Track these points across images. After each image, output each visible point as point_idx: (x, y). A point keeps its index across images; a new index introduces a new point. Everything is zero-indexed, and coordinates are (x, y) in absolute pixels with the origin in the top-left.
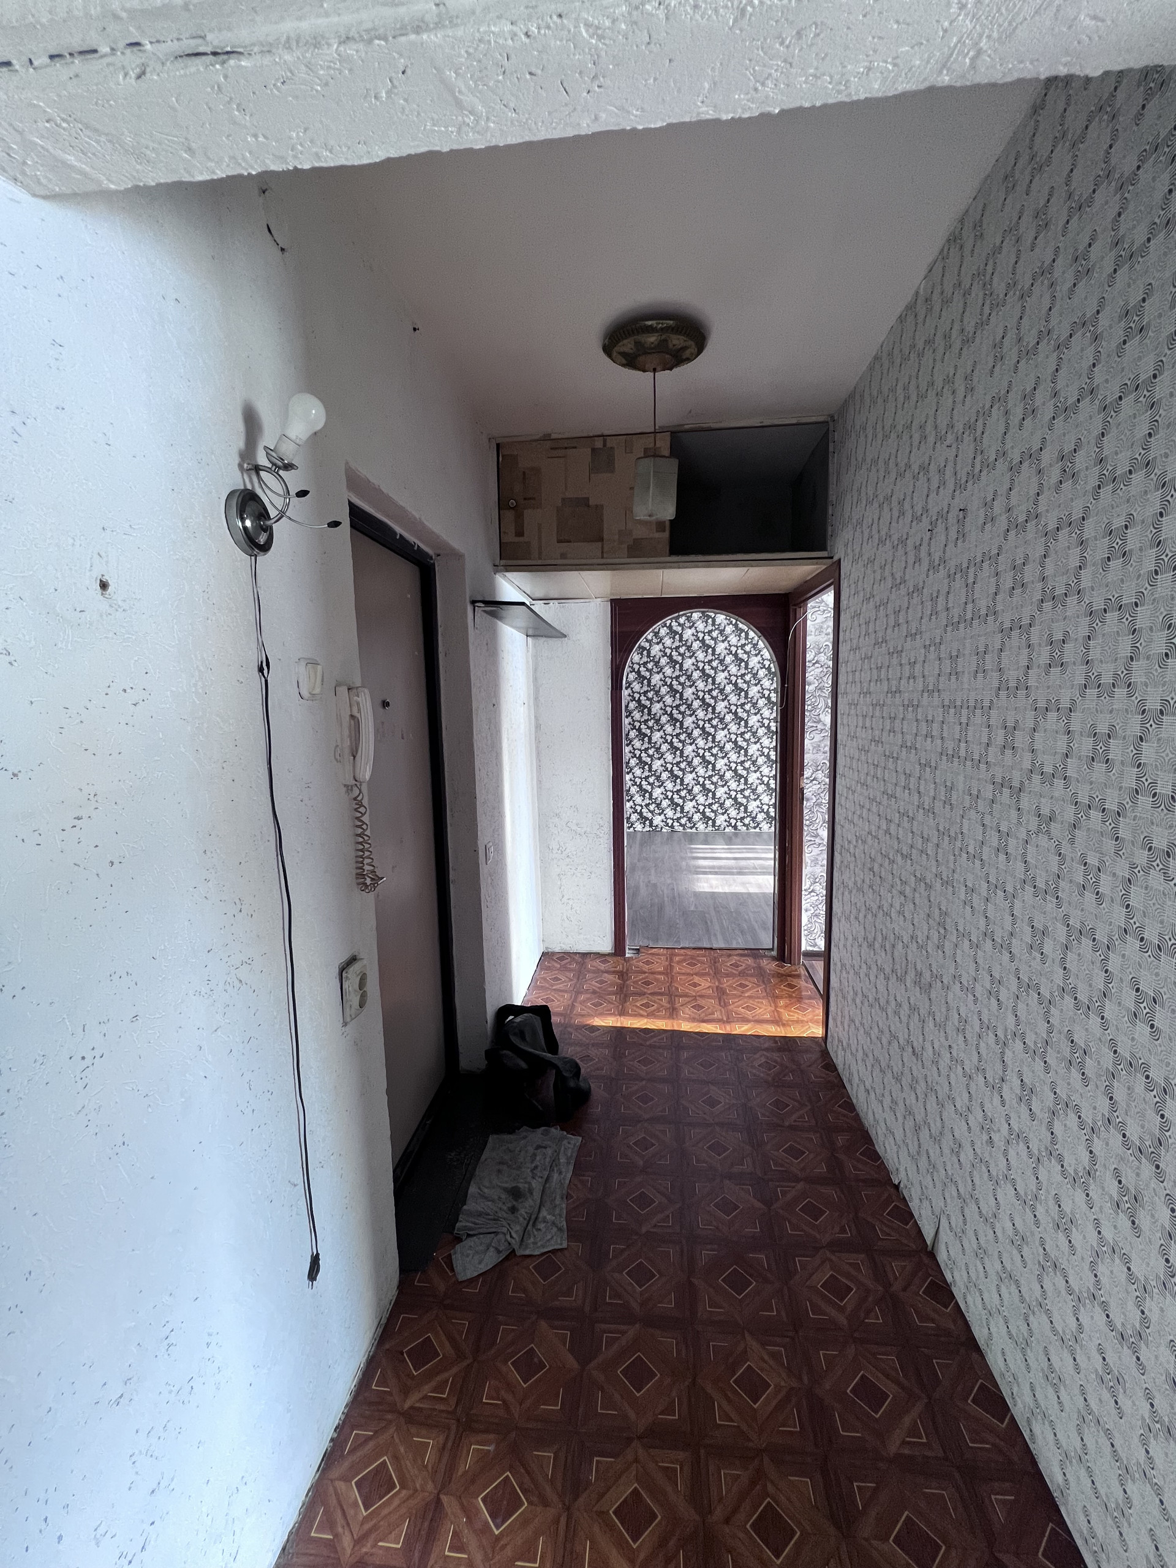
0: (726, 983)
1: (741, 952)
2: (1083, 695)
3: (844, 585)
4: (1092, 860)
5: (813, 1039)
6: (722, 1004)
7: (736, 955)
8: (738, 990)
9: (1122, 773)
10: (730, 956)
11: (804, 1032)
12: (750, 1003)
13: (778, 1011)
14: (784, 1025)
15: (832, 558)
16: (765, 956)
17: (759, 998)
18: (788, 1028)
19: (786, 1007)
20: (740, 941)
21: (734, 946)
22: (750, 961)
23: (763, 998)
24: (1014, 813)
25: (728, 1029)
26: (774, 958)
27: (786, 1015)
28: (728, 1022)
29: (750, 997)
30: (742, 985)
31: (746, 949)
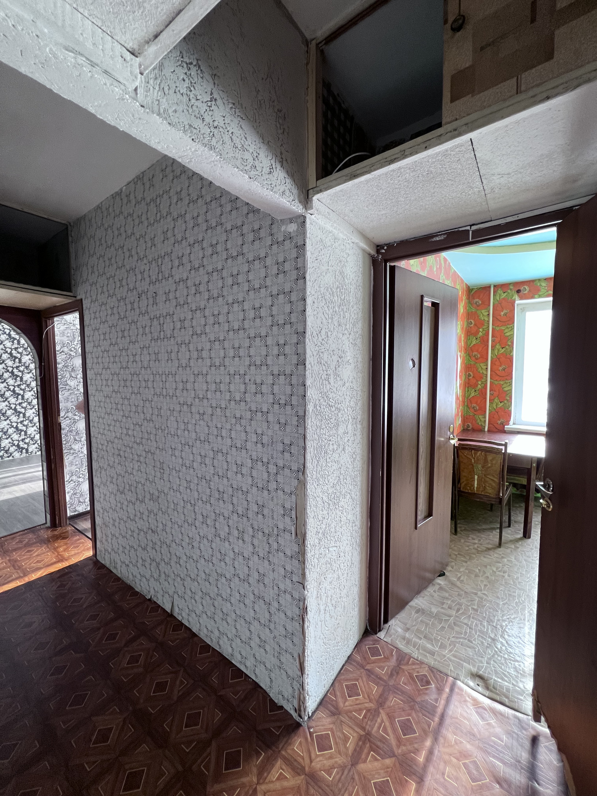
0: (15, 555)
1: (21, 533)
2: (210, 369)
3: (86, 313)
4: (219, 426)
5: (89, 559)
6: (17, 568)
7: (19, 536)
8: (27, 555)
9: (225, 395)
10: (14, 538)
11: (81, 558)
12: (39, 558)
13: (60, 555)
14: (66, 560)
15: (76, 297)
16: (42, 529)
17: (44, 553)
18: (70, 560)
19: (65, 550)
20: (19, 526)
21: (15, 530)
22: (31, 536)
23: (47, 552)
24: (189, 414)
25: (27, 580)
26: (48, 528)
27: (66, 555)
28: (25, 575)
29: (37, 555)
30: (29, 551)
31: (26, 530)
